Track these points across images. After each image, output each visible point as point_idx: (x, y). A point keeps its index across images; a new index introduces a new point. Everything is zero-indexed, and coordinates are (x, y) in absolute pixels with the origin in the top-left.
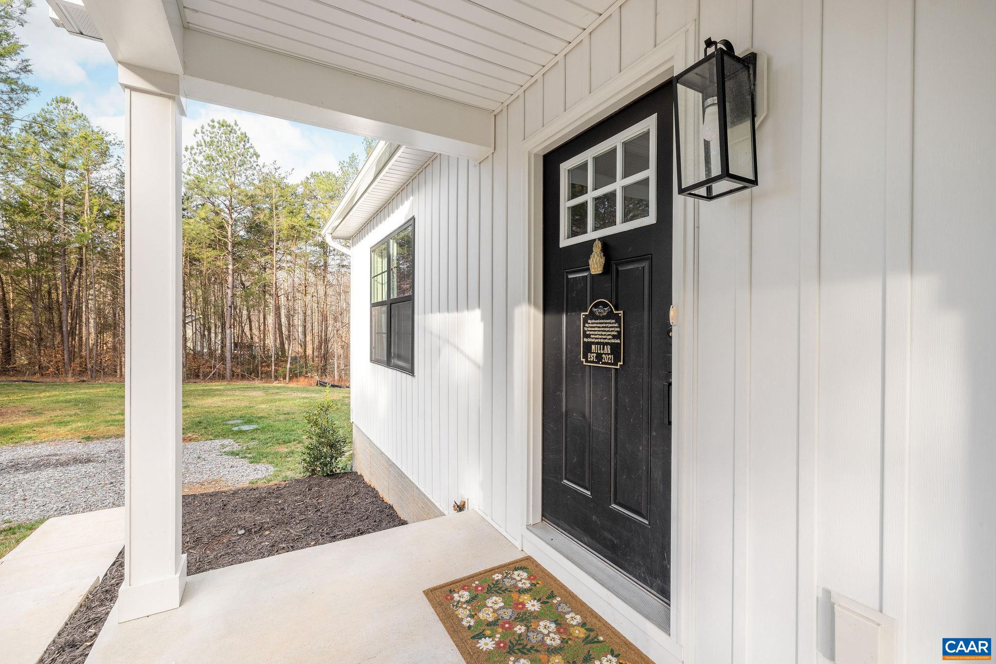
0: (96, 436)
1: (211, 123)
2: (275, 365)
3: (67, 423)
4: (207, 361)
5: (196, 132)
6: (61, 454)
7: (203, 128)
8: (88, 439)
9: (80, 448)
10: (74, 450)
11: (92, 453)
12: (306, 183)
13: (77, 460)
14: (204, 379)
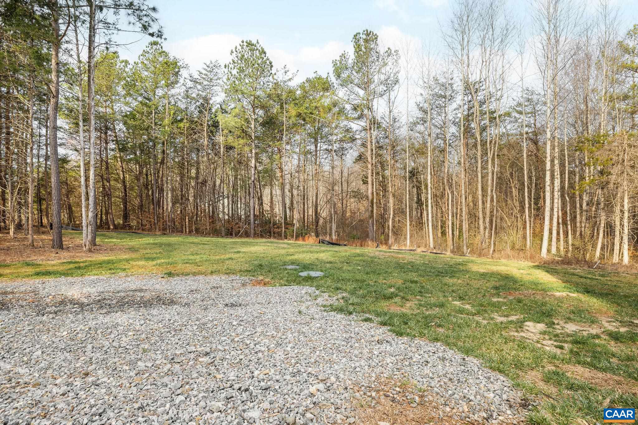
0: (176, 272)
1: (242, 44)
2: (285, 228)
3: (153, 259)
4: (237, 224)
5: (232, 52)
6: (146, 290)
7: (236, 48)
8: (170, 274)
9: (163, 283)
10: (158, 287)
11: (175, 292)
12: (302, 87)
13: (160, 300)
14: (236, 236)
